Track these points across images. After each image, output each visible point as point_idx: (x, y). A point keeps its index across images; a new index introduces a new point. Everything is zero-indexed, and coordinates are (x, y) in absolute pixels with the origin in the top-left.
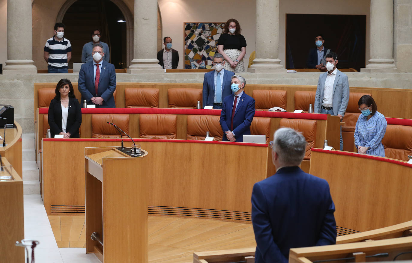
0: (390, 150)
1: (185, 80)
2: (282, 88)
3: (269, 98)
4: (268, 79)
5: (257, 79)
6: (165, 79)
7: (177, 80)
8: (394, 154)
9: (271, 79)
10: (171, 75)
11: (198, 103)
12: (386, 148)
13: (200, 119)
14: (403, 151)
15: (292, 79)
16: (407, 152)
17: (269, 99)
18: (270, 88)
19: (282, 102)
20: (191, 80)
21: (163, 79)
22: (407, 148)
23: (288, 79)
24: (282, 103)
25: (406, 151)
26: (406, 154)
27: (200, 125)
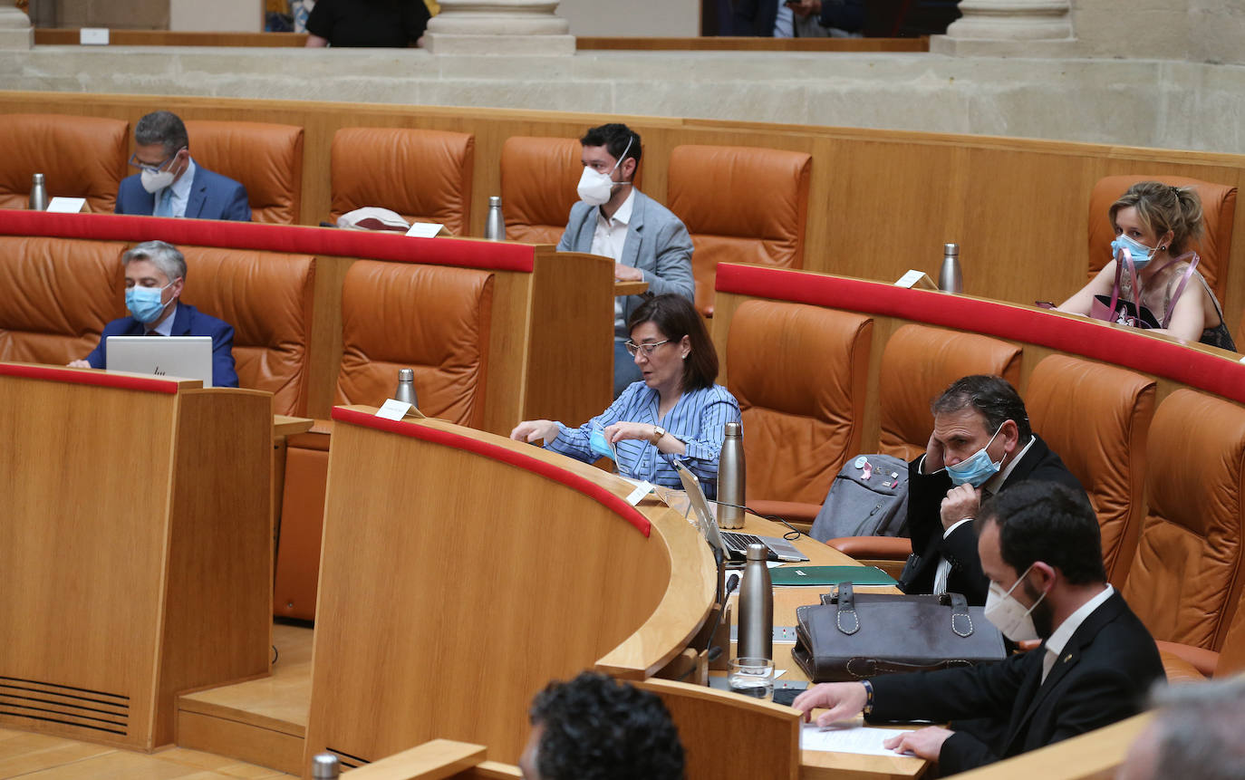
0: (760, 418)
1: (118, 77)
2: (456, 124)
3: (397, 166)
4: (490, 81)
5: (441, 79)
6: (31, 72)
7: (83, 77)
8: (774, 438)
9: (503, 81)
10: (53, 55)
11: (35, 184)
12: (747, 408)
13: (22, 253)
14: (810, 426)
15: (596, 81)
16: (823, 432)
17: (394, 170)
18: (408, 121)
19: (450, 183)
20: (145, 79)
21: (18, 71)
22: (822, 412)
23: (576, 80)
24: (452, 189)
25: (820, 425)
26: (820, 439)
27: (23, 283)
